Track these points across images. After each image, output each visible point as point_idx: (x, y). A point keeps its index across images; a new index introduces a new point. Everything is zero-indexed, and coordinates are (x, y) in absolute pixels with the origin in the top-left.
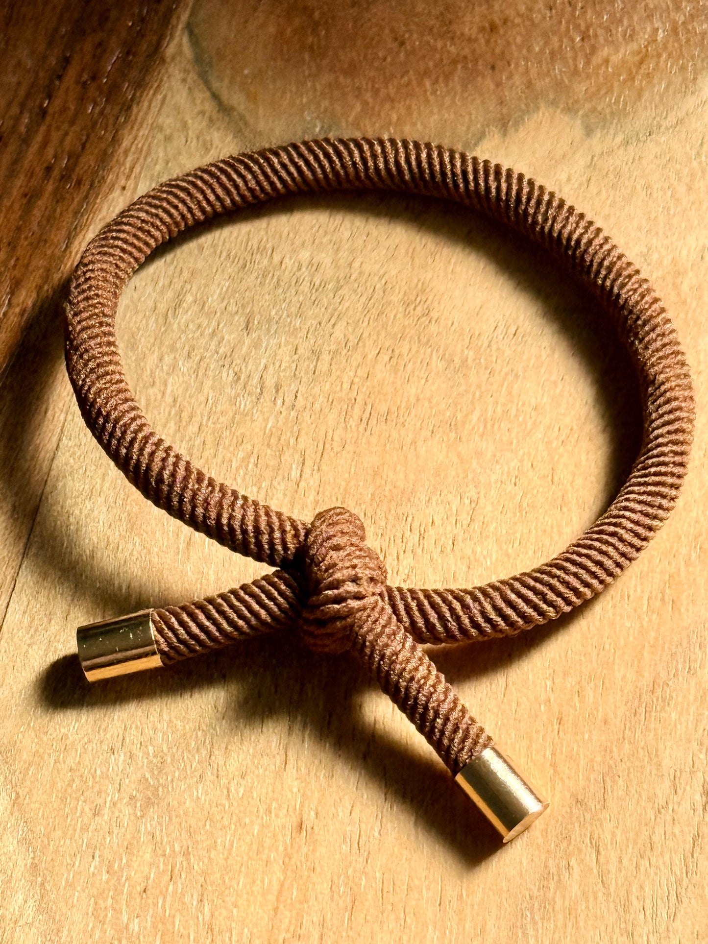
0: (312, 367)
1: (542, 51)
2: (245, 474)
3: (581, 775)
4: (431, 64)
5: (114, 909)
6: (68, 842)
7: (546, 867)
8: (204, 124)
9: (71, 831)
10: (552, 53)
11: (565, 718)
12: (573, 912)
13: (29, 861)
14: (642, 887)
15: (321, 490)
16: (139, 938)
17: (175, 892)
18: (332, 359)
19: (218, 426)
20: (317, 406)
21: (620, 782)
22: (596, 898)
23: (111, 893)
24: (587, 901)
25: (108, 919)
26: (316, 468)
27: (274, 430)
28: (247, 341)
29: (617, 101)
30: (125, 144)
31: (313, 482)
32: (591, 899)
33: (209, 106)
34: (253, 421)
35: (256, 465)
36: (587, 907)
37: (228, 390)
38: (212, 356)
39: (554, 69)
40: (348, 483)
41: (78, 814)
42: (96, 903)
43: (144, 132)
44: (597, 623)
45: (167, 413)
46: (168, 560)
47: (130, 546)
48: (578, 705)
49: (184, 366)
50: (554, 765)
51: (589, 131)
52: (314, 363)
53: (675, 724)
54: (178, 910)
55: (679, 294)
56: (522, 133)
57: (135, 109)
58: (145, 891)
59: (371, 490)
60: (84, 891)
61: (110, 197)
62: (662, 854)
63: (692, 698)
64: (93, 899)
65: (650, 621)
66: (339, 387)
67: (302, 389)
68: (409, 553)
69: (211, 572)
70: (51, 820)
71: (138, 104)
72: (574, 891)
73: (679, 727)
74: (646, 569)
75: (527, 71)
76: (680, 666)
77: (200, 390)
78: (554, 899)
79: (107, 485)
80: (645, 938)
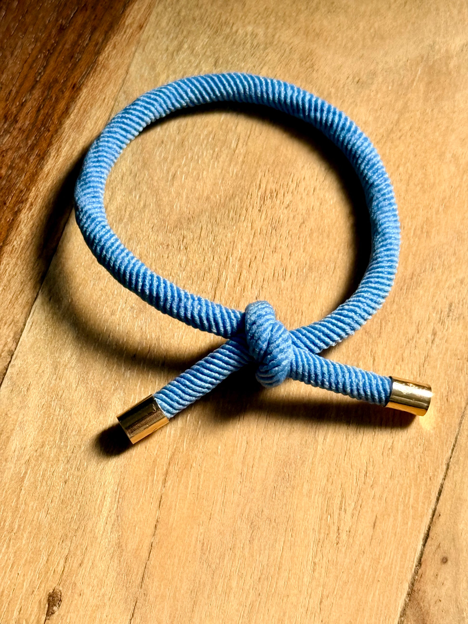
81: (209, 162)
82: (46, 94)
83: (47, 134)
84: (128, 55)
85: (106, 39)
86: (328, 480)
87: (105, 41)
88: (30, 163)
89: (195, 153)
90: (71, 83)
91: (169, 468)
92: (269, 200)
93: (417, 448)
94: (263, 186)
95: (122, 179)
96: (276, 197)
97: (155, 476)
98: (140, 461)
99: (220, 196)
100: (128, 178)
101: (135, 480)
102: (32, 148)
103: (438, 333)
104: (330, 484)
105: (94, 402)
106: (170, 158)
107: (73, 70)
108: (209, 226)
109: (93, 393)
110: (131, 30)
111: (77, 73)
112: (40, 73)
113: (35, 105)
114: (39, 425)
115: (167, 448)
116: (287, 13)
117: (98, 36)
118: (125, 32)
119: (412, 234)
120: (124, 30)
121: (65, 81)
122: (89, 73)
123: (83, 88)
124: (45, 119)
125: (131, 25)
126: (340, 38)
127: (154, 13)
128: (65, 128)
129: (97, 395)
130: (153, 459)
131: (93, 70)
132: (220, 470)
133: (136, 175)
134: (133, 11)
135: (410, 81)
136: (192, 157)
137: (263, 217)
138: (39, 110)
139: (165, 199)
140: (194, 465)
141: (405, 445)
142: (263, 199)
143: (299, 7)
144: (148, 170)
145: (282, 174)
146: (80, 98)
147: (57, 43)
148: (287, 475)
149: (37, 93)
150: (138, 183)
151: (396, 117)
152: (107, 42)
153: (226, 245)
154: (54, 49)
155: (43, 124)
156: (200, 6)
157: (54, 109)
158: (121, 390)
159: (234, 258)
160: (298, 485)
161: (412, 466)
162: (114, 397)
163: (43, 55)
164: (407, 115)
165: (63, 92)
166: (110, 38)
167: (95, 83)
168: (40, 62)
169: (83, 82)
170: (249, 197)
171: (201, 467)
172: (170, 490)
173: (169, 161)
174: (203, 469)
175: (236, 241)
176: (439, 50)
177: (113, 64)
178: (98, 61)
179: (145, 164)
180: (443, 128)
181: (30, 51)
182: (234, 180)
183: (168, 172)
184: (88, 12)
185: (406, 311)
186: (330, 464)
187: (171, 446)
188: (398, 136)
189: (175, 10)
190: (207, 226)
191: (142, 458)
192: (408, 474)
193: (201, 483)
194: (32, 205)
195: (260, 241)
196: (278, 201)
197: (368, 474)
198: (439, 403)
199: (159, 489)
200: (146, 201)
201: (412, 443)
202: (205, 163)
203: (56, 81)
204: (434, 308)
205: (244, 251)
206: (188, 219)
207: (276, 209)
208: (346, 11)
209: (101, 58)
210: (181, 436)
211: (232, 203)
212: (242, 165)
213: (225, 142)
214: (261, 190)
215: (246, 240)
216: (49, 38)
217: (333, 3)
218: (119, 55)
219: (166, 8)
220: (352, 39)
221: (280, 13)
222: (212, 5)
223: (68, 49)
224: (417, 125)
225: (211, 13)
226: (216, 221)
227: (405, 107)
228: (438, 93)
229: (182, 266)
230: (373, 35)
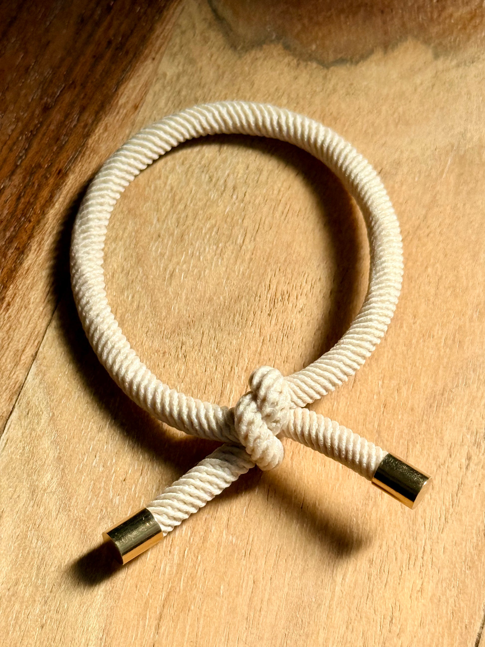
0: (256, 178)
1: (413, 5)
2: (210, 238)
3: (394, 440)
4: (345, 5)
5: (105, 489)
6: (81, 446)
7: (368, 492)
8: (206, 26)
9: (83, 439)
10: (419, 8)
11: (388, 405)
12: (382, 521)
13: (57, 455)
14: (424, 510)
15: (255, 252)
16: (118, 508)
17: (143, 483)
18: (269, 175)
19: (197, 207)
20: (257, 201)
21: (418, 446)
22: (396, 514)
23: (104, 479)
24: (391, 515)
25: (100, 495)
26: (253, 239)
27: (230, 214)
28: (219, 159)
29: (455, 41)
30: (158, 32)
31: (250, 247)
32: (393, 515)
33: (210, 16)
34: (218, 206)
35: (217, 233)
36: (391, 519)
37: (204, 186)
38: (197, 165)
39: (419, 18)
40: (271, 250)
41: (89, 430)
42: (94, 484)
43: (169, 27)
44: (413, 350)
45: (166, 196)
46: (158, 284)
47: (136, 273)
48: (396, 397)
49: (179, 169)
50: (379, 432)
51: (436, 56)
52: (258, 176)
53: (454, 415)
54: (143, 494)
55: (481, 159)
56: (396, 53)
57: (165, 13)
58: (124, 480)
59: (285, 255)
60: (88, 476)
61: (145, 63)
62: (439, 492)
63: (465, 401)
64: (93, 482)
65: (445, 352)
66: (271, 193)
67: (249, 191)
68: (304, 296)
69: (184, 294)
70: (72, 432)
71: (167, 10)
72: (383, 509)
73: (456, 417)
74: (445, 321)
75: (403, 16)
76: (460, 381)
77: (188, 184)
78: (371, 512)
79: (126, 235)
80: (424, 542)
81: (212, 258)
82: (27, 180)
83: (28, 226)
84: (121, 138)
85: (97, 120)
86: (347, 628)
87: (95, 122)
88: (8, 257)
89: (196, 248)
90: (56, 167)
91: (163, 611)
92: (280, 303)
93: (451, 590)
94: (273, 287)
95: (113, 276)
96: (288, 300)
97: (147, 621)
98: (129, 602)
99: (225, 299)
100: (119, 276)
101: (123, 625)
102: (11, 240)
103: (473, 458)
104: (349, 633)
105: (77, 532)
106: (167, 253)
107: (58, 153)
108: (212, 331)
109: (76, 521)
110: (125, 111)
111: (63, 157)
112: (21, 157)
113: (15, 193)
114: (13, 559)
115: (161, 587)
116: (301, 95)
117: (88, 117)
118: (118, 113)
119: (442, 344)
120: (117, 110)
121: (49, 167)
122: (77, 157)
123: (70, 174)
124: (25, 208)
125: (124, 105)
126: (360, 123)
127: (151, 92)
128: (48, 219)
129: (80, 525)
130: (144, 601)
131: (82, 154)
132: (223, 614)
133: (129, 273)
134: (126, 90)
135: (439, 172)
136: (193, 252)
137: (273, 322)
138: (19, 198)
139: (162, 301)
140: (192, 607)
141: (437, 587)
142: (274, 302)
143: (314, 89)
144: (143, 267)
145: (295, 274)
146: (66, 184)
147: (41, 123)
148: (301, 620)
149: (17, 179)
150: (130, 282)
151: (424, 212)
152: (97, 123)
153: (231, 354)
154: (38, 130)
155: (24, 214)
156: (202, 85)
157: (36, 198)
158: (109, 519)
159: (240, 369)
160: (313, 633)
161: (444, 611)
162: (100, 527)
163: (24, 137)
164: (436, 210)
165: (47, 178)
166: (101, 119)
167: (84, 169)
168: (22, 144)
169: (70, 168)
170: (258, 298)
171: (201, 610)
172: (165, 637)
173: (166, 257)
174: (203, 613)
175: (242, 348)
176: (472, 138)
177: (103, 148)
178: (88, 144)
179: (139, 261)
180: (477, 225)
181: (9, 132)
182: (240, 280)
183: (165, 270)
184: (77, 89)
185: (437, 432)
186: (350, 609)
187: (166, 586)
188: (426, 233)
189: (175, 89)
190: (209, 331)
191: (132, 599)
192: (440, 621)
193: (201, 629)
194: (9, 305)
195: (270, 349)
196: (291, 305)
197: (394, 621)
198: (475, 538)
199: (152, 636)
200: (139, 302)
201: (444, 585)
202: (207, 260)
203: (39, 166)
204: (469, 429)
205: (251, 360)
206: (188, 323)
207: (287, 312)
208: (367, 94)
209: (90, 141)
210: (177, 573)
211: (237, 306)
212: (249, 263)
213: (229, 237)
214: (270, 291)
215: (253, 348)
216: (32, 118)
217: (352, 84)
218: (111, 138)
219: (164, 87)
220: (373, 124)
221: (293, 95)
222: (216, 84)
223: (53, 131)
224: (447, 221)
225: (215, 93)
226: (219, 325)
227: (434, 200)
228: (471, 185)
229: (181, 377)
230: (397, 121)
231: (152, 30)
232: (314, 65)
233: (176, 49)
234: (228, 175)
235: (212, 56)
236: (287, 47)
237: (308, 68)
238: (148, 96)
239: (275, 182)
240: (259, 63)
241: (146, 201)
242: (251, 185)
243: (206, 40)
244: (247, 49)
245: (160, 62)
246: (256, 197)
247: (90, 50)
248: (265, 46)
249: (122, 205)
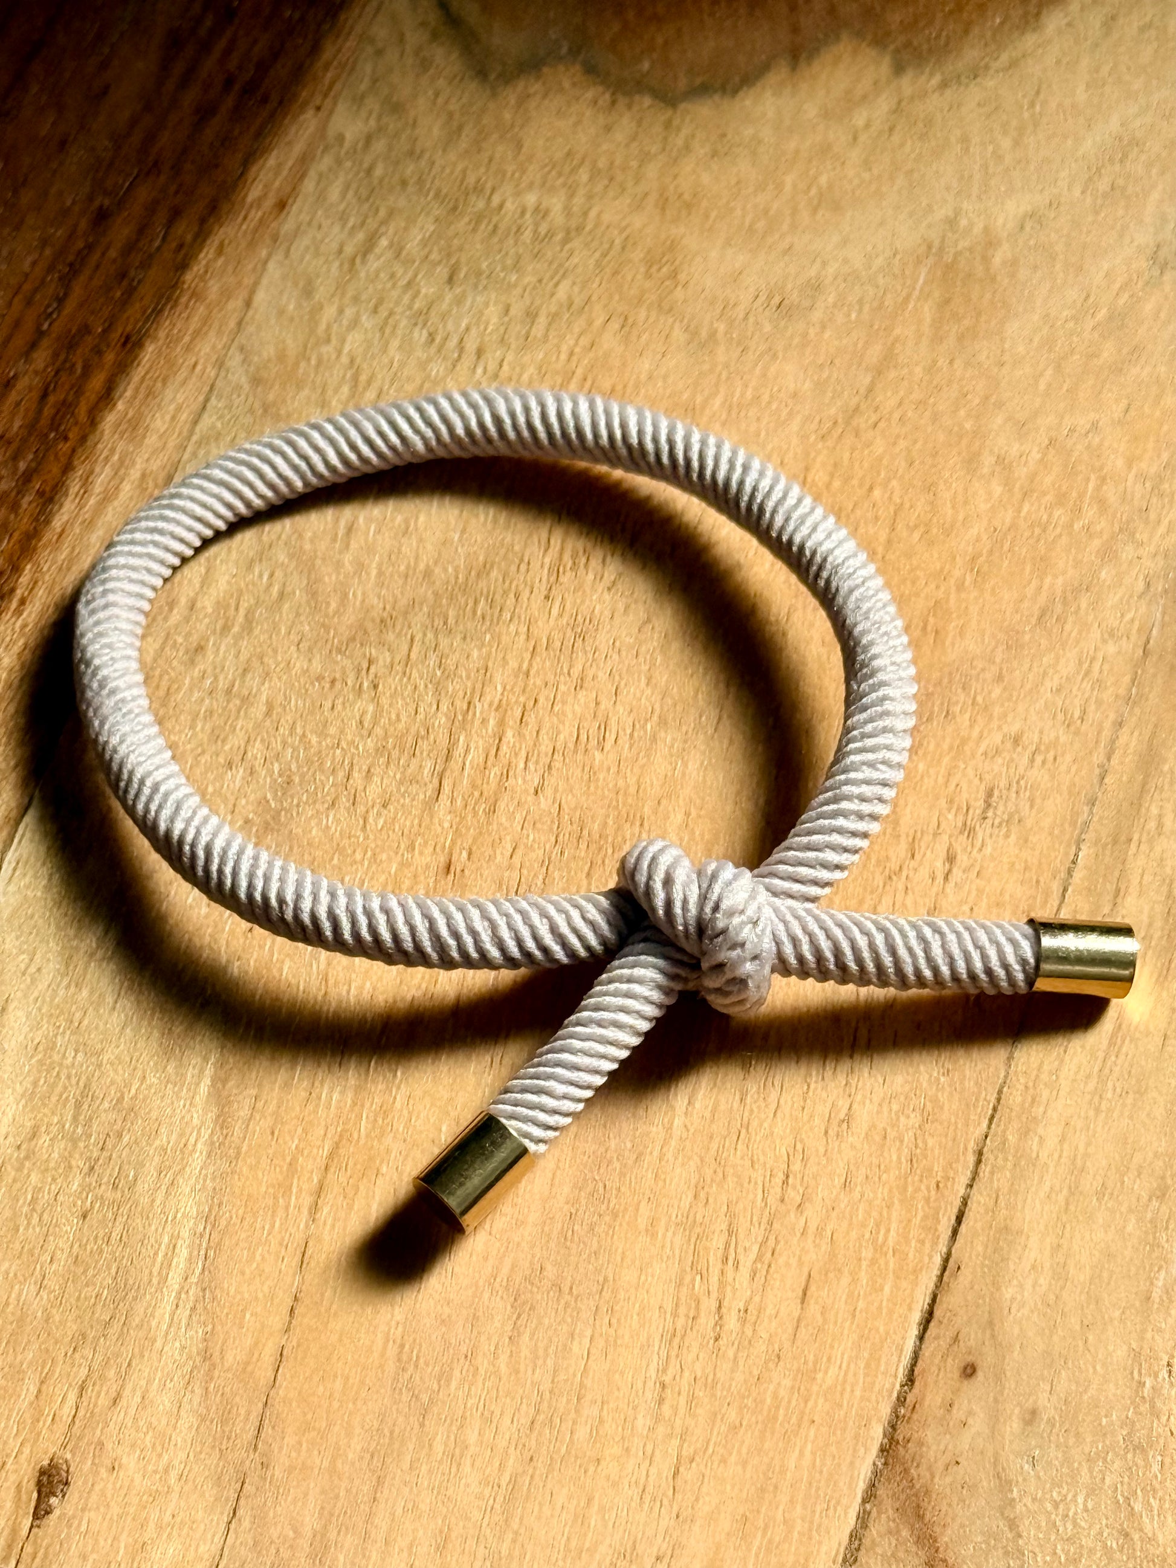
0: (524, 331)
8: (426, 36)
18: (550, 324)
28: (449, 297)
29: (938, 37)
30: (327, 55)
33: (434, 17)
37: (419, 352)
38: (404, 312)
43: (351, 43)
45: (341, 376)
46: (323, 548)
49: (367, 322)
51: (899, 69)
52: (528, 327)
54: (288, 955)
55: (987, 269)
56: (815, 68)
57: (343, 16)
61: (302, 118)
63: (945, 746)
66: (554, 358)
67: (510, 357)
69: (374, 565)
77: (385, 350)
82: (61, 360)
83: (63, 447)
84: (250, 267)
85: (202, 235)
86: (696, 1196)
87: (199, 240)
88: (21, 511)
90: (120, 331)
91: (325, 1178)
92: (568, 574)
93: (908, 1117)
94: (556, 542)
97: (294, 1198)
98: (257, 1163)
99: (456, 570)
101: (246, 1207)
102: (27, 478)
103: (958, 857)
104: (700, 1205)
107: (124, 304)
108: (430, 634)
110: (260, 214)
111: (134, 310)
112: (50, 314)
113: (37, 385)
114: (27, 1090)
115: (322, 1132)
116: (617, 163)
117: (183, 229)
120: (243, 213)
121: (104, 331)
122: (161, 311)
123: (147, 344)
124: (57, 413)
125: (259, 201)
126: (738, 212)
127: (312, 174)
128: (102, 433)
130: (288, 1159)
131: (171, 304)
134: (262, 173)
135: (900, 299)
137: (555, 611)
138: (44, 395)
139: (330, 580)
141: (879, 1112)
142: (557, 570)
143: (646, 148)
146: (138, 365)
147: (90, 247)
148: (602, 1185)
149: (41, 357)
150: (267, 547)
151: (868, 380)
152: (204, 241)
153: (469, 676)
154: (84, 260)
155: (54, 425)
156: (416, 153)
157: (80, 391)
159: (486, 706)
160: (626, 1209)
163: (56, 276)
164: (892, 374)
165: (101, 354)
166: (210, 232)
167: (175, 331)
168: (52, 290)
169: (147, 330)
170: (523, 567)
171: (400, 1173)
172: (326, 1227)
175: (490, 665)
176: (970, 228)
177: (215, 289)
178: (183, 283)
180: (977, 401)
181: (26, 267)
182: (490, 532)
184: (163, 178)
186: (702, 1160)
187: (332, 1128)
188: (871, 423)
189: (361, 164)
190: (425, 635)
191: (264, 1157)
192: (884, 1176)
194: (23, 602)
195: (548, 663)
196: (591, 575)
197: (790, 1180)
199: (302, 1227)
200: (284, 584)
201: (895, 1107)
204: (951, 802)
205: (508, 687)
206: (382, 621)
207: (584, 591)
208: (753, 153)
209: (188, 277)
210: (354, 1104)
211: (482, 584)
214: (551, 551)
215: (513, 664)
216: (71, 236)
217: (724, 135)
218: (230, 269)
219: (339, 162)
220: (766, 211)
221: (602, 163)
222: (444, 150)
223: (114, 261)
224: (916, 396)
225: (443, 168)
226: (445, 623)
227: (889, 357)
228: (967, 322)
229: (366, 725)
230: (815, 202)
231: (315, 49)
232: (647, 101)
233: (363, 87)
234: (467, 329)
235: (437, 95)
236: (591, 70)
237: (635, 108)
238: (306, 181)
239: (562, 337)
240: (533, 104)
241: (299, 387)
242: (513, 346)
243: (424, 65)
244: (508, 77)
245: (331, 112)
246: (523, 368)
247: (190, 97)
248: (545, 70)
249: (251, 399)
